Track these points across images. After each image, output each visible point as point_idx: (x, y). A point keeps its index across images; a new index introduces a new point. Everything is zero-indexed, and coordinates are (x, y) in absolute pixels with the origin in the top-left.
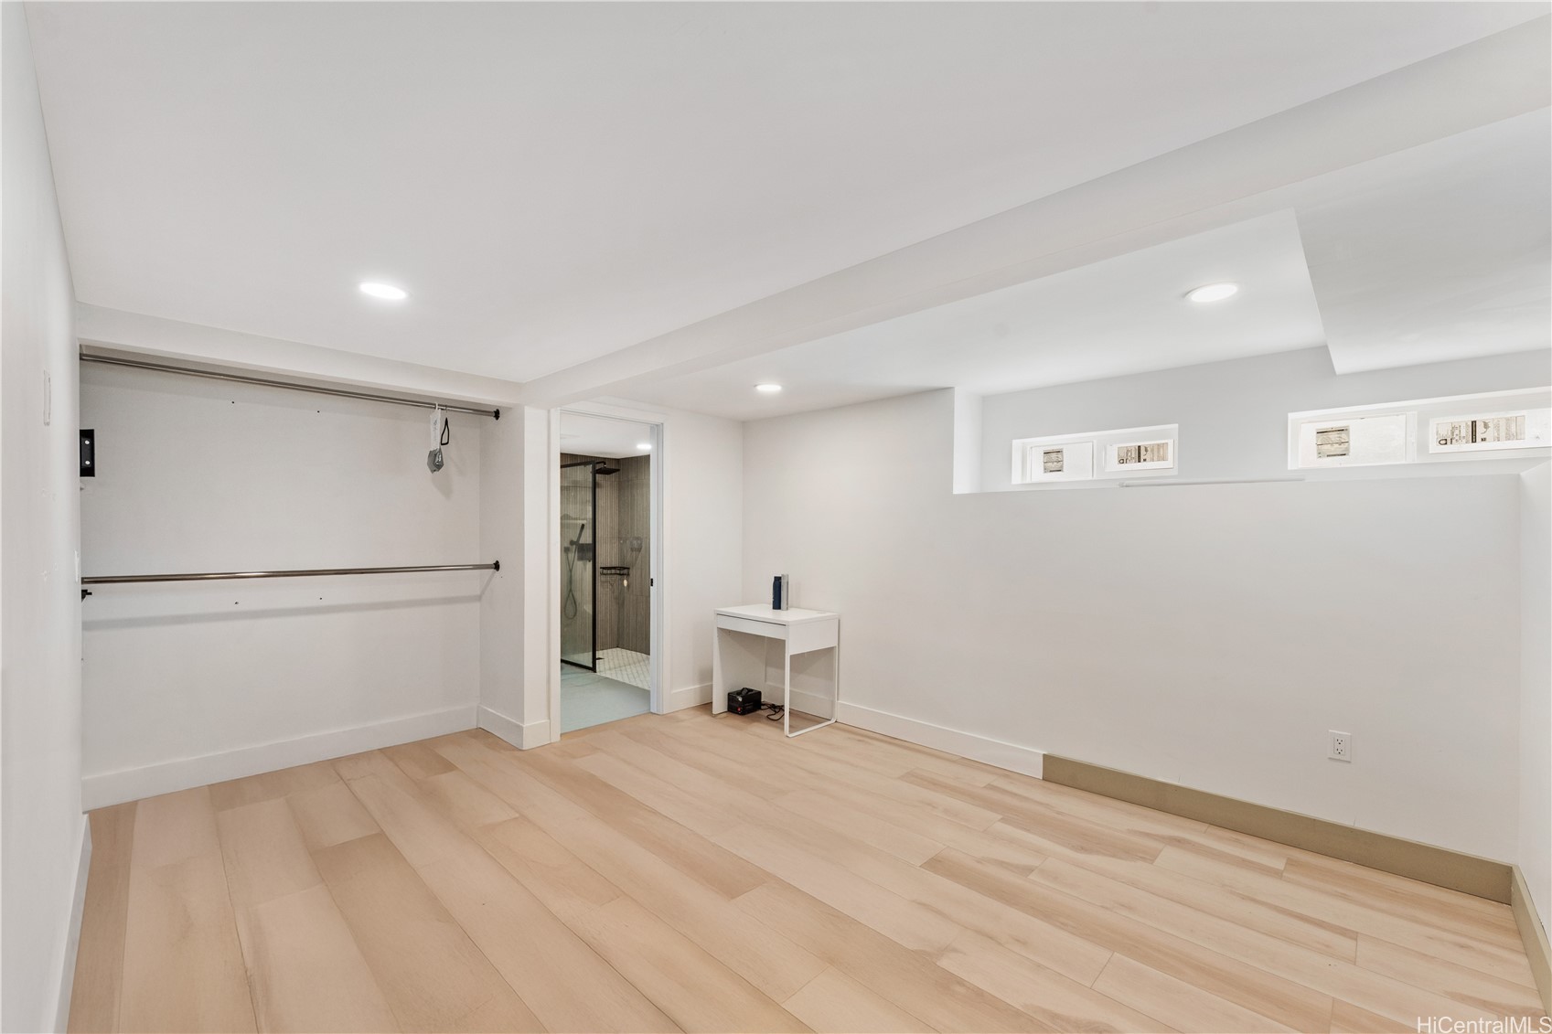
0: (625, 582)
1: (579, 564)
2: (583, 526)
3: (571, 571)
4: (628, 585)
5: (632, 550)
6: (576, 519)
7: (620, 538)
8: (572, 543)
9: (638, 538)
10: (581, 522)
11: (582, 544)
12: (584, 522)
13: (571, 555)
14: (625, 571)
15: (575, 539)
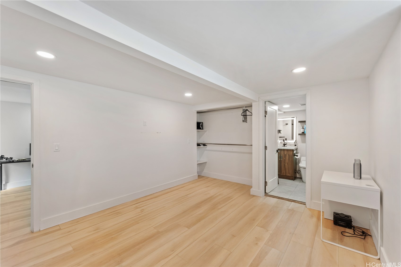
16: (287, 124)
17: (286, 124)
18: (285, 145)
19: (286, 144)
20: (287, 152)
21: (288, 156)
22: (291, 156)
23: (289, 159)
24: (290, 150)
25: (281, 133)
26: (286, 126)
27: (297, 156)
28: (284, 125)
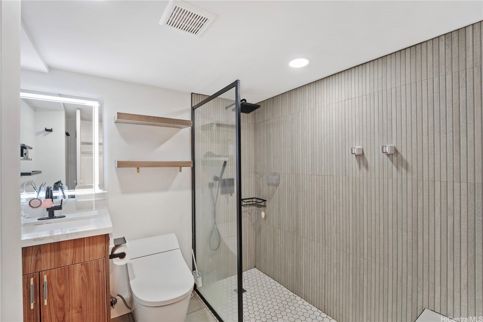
0: (263, 214)
1: (222, 198)
2: (225, 163)
3: (215, 205)
4: (265, 216)
5: (269, 184)
6: (219, 156)
7: (256, 173)
8: (216, 179)
9: (275, 174)
10: (223, 159)
11: (224, 180)
12: (226, 159)
13: (215, 190)
14: (262, 204)
15: (219, 176)
16: (51, 130)
17: (47, 130)
18: (57, 213)
19: (59, 208)
20: (75, 253)
21: (81, 271)
22: (98, 265)
23: (86, 286)
24: (92, 240)
25: (30, 157)
26: (45, 135)
27: (122, 256)
28: (38, 134)
